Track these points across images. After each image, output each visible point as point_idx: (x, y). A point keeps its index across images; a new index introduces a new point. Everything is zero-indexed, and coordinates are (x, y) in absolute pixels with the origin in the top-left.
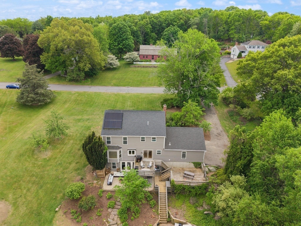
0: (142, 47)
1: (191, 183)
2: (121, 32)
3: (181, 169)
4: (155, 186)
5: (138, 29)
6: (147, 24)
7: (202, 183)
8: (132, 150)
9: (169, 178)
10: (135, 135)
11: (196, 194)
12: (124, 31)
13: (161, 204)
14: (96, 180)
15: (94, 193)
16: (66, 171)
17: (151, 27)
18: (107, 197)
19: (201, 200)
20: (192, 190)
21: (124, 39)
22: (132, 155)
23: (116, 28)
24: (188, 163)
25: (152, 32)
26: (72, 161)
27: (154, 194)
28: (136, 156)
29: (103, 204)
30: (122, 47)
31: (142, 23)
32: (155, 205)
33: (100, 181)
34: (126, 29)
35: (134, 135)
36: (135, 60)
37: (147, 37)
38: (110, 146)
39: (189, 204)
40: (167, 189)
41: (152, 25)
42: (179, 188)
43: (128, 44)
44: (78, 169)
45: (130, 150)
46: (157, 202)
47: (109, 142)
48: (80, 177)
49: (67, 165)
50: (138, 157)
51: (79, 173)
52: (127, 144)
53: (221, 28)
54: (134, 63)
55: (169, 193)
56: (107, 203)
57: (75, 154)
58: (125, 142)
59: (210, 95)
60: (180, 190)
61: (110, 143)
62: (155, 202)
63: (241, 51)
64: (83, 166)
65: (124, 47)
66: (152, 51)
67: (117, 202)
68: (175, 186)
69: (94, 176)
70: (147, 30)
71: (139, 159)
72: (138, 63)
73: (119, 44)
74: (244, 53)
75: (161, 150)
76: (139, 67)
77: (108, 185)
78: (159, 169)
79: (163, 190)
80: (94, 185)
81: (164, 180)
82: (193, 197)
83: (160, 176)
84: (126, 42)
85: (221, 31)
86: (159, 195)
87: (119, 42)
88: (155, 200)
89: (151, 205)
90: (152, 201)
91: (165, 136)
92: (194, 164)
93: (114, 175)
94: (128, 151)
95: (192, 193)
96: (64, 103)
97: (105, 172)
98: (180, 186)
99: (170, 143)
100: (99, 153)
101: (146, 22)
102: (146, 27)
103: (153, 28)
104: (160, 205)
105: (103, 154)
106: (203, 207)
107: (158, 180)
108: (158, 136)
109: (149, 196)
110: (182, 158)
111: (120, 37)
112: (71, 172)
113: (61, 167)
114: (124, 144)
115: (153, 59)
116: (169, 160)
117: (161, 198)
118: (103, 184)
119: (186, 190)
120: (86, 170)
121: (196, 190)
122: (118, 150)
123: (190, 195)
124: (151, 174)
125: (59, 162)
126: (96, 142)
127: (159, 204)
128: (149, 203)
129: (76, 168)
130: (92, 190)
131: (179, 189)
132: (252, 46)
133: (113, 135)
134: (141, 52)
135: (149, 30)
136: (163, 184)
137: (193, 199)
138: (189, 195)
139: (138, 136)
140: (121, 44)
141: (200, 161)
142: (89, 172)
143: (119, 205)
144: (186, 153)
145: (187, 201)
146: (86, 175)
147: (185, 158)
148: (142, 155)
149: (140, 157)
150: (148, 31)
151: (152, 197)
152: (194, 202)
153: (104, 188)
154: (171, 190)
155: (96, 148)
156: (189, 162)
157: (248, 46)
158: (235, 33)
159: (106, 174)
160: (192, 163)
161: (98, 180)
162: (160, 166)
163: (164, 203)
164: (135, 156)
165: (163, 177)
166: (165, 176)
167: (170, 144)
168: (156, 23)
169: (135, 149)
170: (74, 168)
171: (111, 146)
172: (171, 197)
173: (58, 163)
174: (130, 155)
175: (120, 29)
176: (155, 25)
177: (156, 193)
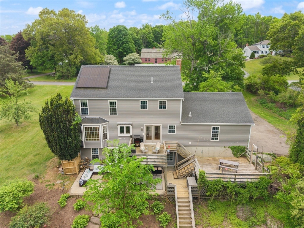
0: (144, 50)
1: (237, 177)
2: (120, 35)
3: (211, 159)
4: (168, 185)
5: (140, 38)
6: (149, 33)
7: (259, 177)
8: (125, 124)
9: (192, 172)
10: (131, 97)
11: (251, 198)
12: (123, 34)
13: (181, 221)
14: (62, 179)
15: (51, 201)
16: (13, 166)
17: (153, 36)
18: (74, 207)
19: (260, 211)
20: (242, 191)
21: (124, 42)
22: (125, 134)
23: (115, 31)
24: (223, 149)
26: (28, 153)
27: (165, 201)
28: (133, 137)
29: (65, 223)
30: (122, 50)
31: (144, 32)
32: (169, 223)
33: (68, 180)
34: (126, 32)
35: (128, 97)
36: (136, 62)
37: (149, 46)
38: (87, 118)
39: (237, 221)
40: (190, 190)
42: (215, 186)
43: (128, 47)
44: (35, 164)
45: (122, 124)
46: (174, 216)
47: (85, 111)
48: (34, 175)
49: (19, 158)
50: (135, 137)
51: (34, 169)
52: (116, 114)
54: (135, 65)
55: (195, 198)
56: (73, 219)
57: (36, 143)
58: (113, 111)
59: (234, 75)
60: (217, 191)
61: (88, 114)
62: (170, 215)
63: (253, 51)
64: (45, 159)
65: (124, 51)
66: (155, 54)
67: (92, 217)
68: (206, 183)
69: (59, 172)
70: (150, 39)
71: (138, 141)
73: (118, 48)
74: (257, 53)
75: (175, 125)
77: (80, 186)
78: (173, 161)
79: (184, 193)
80: (56, 187)
81: (184, 177)
82: (245, 206)
83: (176, 171)
84: (126, 45)
86: (176, 202)
87: (119, 46)
88: (169, 213)
89: (160, 222)
90: (162, 215)
91: (182, 97)
92: (233, 151)
93: (94, 171)
94: (119, 127)
95: (243, 197)
96: (45, 95)
97: (79, 165)
98: (217, 183)
99: (190, 112)
100: (64, 126)
101: (148, 31)
102: (148, 36)
103: (156, 37)
104: (180, 223)
105: (72, 127)
106: (266, 224)
107: (173, 177)
108: (170, 97)
109: (156, 205)
110: (212, 139)
111: (120, 40)
112: (22, 167)
113: (8, 160)
114: (110, 114)
115: (156, 62)
116: (190, 143)
117: (180, 208)
118: (72, 185)
119: (229, 191)
120: (48, 164)
121: (249, 191)
122: (101, 125)
123: (238, 202)
124: (159, 162)
125: (8, 154)
126: (59, 104)
127: (178, 220)
128: (157, 219)
129: (33, 161)
130: (50, 196)
131: (215, 190)
132: (266, 45)
133: (90, 97)
134: (143, 56)
135: (151, 39)
136: (182, 183)
137: (244, 209)
138: (236, 200)
139: (135, 97)
140: (121, 48)
141: (242, 145)
142: (52, 167)
143: (96, 224)
144: (219, 130)
145: (232, 213)
146: (46, 172)
147: (217, 139)
148: (143, 134)
149: (139, 137)
150: (150, 41)
151: (162, 206)
152: (246, 215)
153: (72, 192)
154: (198, 193)
155: (58, 116)
156: (225, 147)
157: (261, 46)
158: (243, 37)
159: (80, 170)
160: (230, 149)
161: (65, 178)
162: (175, 153)
163: (186, 219)
164: (131, 136)
165: (180, 172)
166: (185, 169)
167: (191, 114)
168: (159, 32)
169: (131, 123)
170: (29, 162)
171: (89, 118)
172: (200, 206)
173: (4, 156)
174: (122, 135)
175: (119, 31)
176: (157, 34)
177: (169, 198)
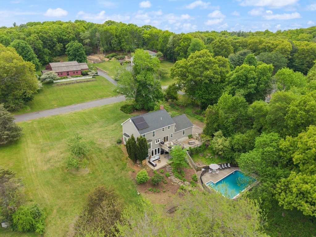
0: (52, 65)
6: (37, 40)
8: (158, 139)
10: (159, 128)
15: (150, 175)
19: (205, 153)
22: (158, 143)
25: (44, 47)
28: (161, 143)
36: (56, 79)
37: (39, 53)
40: (188, 153)
41: (42, 41)
48: (130, 172)
51: (126, 170)
53: (113, 41)
54: (54, 82)
60: (195, 151)
66: (65, 67)
70: (39, 46)
72: (59, 81)
75: (173, 134)
76: (61, 85)
85: (114, 44)
91: (174, 123)
92: (189, 137)
94: (156, 141)
102: (37, 43)
103: (45, 43)
106: (208, 155)
108: (171, 124)
114: (153, 136)
115: (68, 75)
116: (177, 139)
118: (150, 168)
119: (198, 150)
121: (202, 148)
134: (55, 70)
135: (41, 46)
144: (185, 131)
147: (184, 134)
152: (202, 155)
156: (186, 137)
167: (176, 128)
